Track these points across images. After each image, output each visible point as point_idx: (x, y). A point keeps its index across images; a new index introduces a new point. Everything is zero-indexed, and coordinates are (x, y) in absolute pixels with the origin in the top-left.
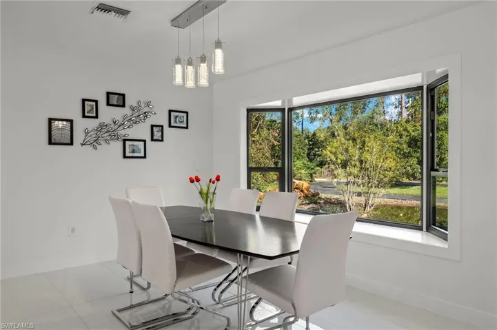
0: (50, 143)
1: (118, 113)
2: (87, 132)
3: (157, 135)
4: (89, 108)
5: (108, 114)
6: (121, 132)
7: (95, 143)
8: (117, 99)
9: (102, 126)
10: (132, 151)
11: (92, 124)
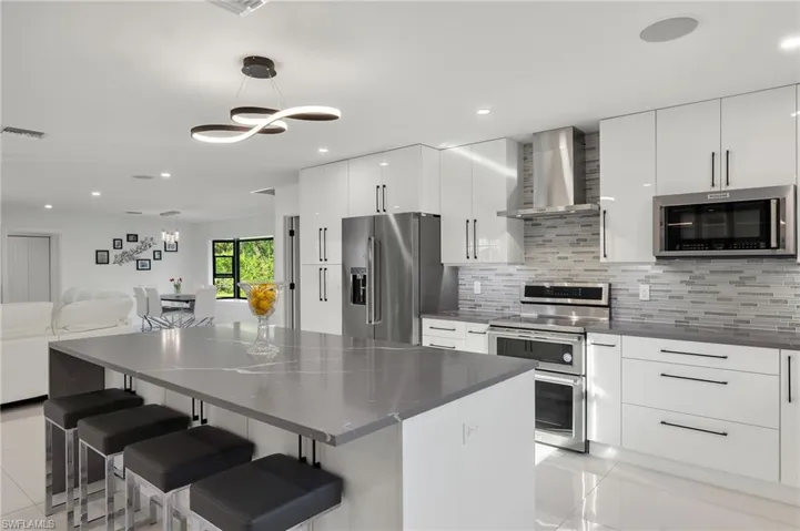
0: (97, 263)
1: (133, 246)
2: (116, 256)
3: (157, 257)
4: (117, 244)
5: (128, 246)
6: (136, 256)
7: (121, 262)
8: (133, 238)
9: (124, 253)
10: (143, 266)
11: (119, 252)
